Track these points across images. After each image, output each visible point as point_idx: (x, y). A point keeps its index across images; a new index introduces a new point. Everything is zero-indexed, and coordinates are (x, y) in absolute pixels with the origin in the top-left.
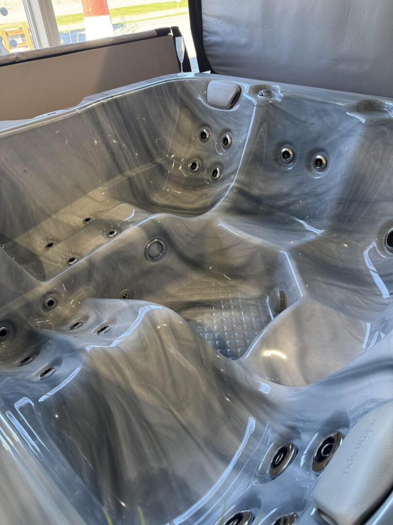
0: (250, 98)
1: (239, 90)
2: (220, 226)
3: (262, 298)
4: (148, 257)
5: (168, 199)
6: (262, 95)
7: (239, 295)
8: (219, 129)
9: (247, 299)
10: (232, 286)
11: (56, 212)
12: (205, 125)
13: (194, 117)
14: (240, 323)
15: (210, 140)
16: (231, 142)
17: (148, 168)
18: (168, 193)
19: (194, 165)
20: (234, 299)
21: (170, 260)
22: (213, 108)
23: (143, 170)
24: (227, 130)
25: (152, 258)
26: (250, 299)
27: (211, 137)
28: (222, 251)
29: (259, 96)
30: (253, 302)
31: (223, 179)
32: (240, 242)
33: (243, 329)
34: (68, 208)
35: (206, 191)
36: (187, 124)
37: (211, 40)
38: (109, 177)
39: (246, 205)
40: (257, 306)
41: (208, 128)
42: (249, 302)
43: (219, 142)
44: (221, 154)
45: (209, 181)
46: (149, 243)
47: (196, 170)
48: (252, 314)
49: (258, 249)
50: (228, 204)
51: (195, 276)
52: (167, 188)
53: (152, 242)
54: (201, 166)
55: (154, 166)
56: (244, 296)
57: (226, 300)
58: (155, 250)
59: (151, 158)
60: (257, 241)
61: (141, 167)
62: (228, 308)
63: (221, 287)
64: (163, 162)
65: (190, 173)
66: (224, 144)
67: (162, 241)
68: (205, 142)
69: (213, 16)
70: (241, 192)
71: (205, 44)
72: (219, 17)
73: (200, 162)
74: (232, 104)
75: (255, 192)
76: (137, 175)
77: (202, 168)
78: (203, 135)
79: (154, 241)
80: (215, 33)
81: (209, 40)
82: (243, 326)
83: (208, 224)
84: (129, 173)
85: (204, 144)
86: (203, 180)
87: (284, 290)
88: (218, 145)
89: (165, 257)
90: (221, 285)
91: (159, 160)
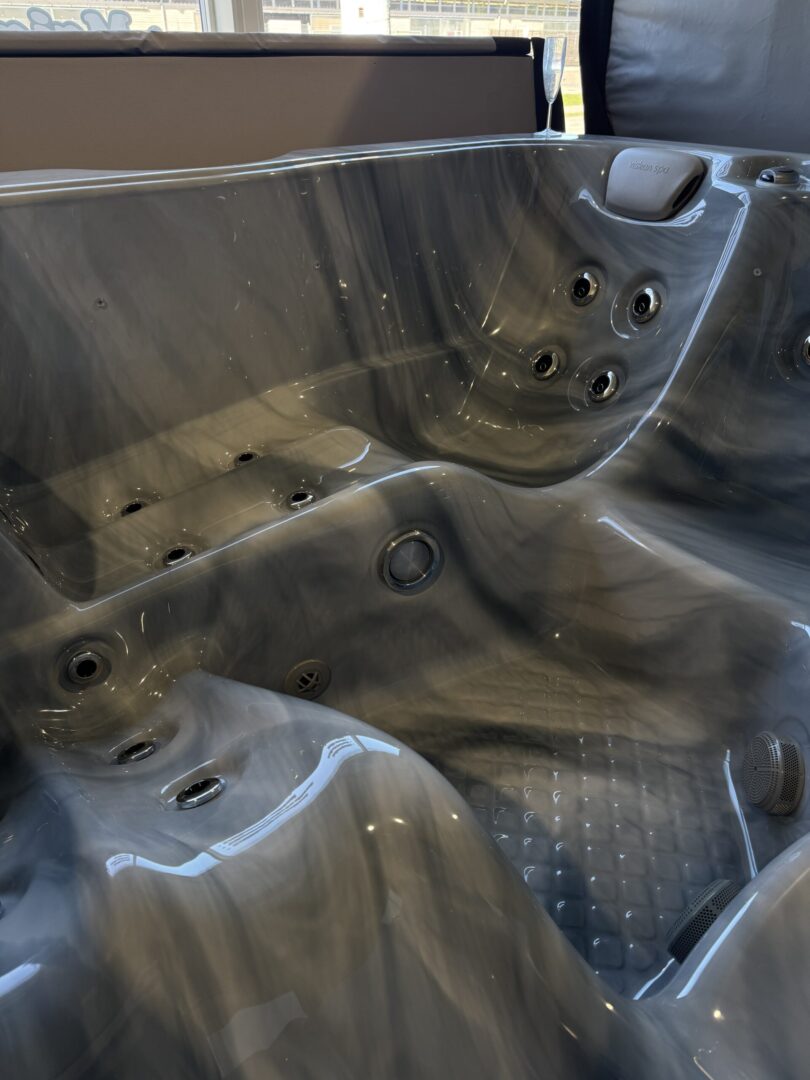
0: (732, 188)
1: (702, 170)
2: (604, 523)
3: (706, 753)
4: (387, 577)
5: (464, 440)
6: (771, 179)
7: (637, 733)
8: (628, 272)
9: (660, 748)
10: (615, 700)
11: (168, 426)
12: (592, 263)
13: (564, 241)
14: (633, 823)
15: (596, 302)
16: (658, 308)
17: (425, 356)
18: (466, 426)
19: (546, 361)
20: (619, 739)
21: (446, 594)
22: (619, 218)
23: (411, 359)
24: (652, 277)
25: (399, 583)
26: (669, 750)
27: (601, 294)
28: (599, 593)
29: (759, 182)
30: (678, 760)
31: (624, 400)
32: (657, 575)
33: (644, 841)
34: (204, 422)
35: (570, 428)
36: (544, 256)
37: (627, 74)
38: (324, 360)
39: (682, 476)
40: (691, 776)
41: (597, 271)
42: (667, 758)
43: (622, 303)
44: (626, 337)
45: (580, 404)
46: (394, 540)
47: (548, 373)
48: (674, 798)
49: (718, 601)
50: (631, 466)
51: (509, 651)
52: (465, 413)
53: (405, 537)
54: (563, 364)
55: (441, 352)
56: (650, 737)
57: (595, 740)
58: (409, 561)
59: (438, 335)
60: (713, 577)
61: (408, 351)
62: (601, 766)
63: (583, 696)
64: (465, 347)
65: (533, 382)
66: (637, 310)
67: (434, 538)
68: (584, 305)
69: (640, 15)
70: (673, 438)
71: (608, 86)
72: (655, 16)
73: (562, 354)
74: (674, 206)
75: (714, 443)
76: (395, 367)
77: (565, 371)
78: (582, 286)
79: (411, 534)
80: (640, 57)
81: (620, 76)
82: (643, 833)
83: (569, 513)
84: (375, 360)
85: (578, 311)
86: (563, 399)
87: (797, 745)
88: (619, 314)
89: (436, 584)
90: (582, 691)
91: (457, 341)
